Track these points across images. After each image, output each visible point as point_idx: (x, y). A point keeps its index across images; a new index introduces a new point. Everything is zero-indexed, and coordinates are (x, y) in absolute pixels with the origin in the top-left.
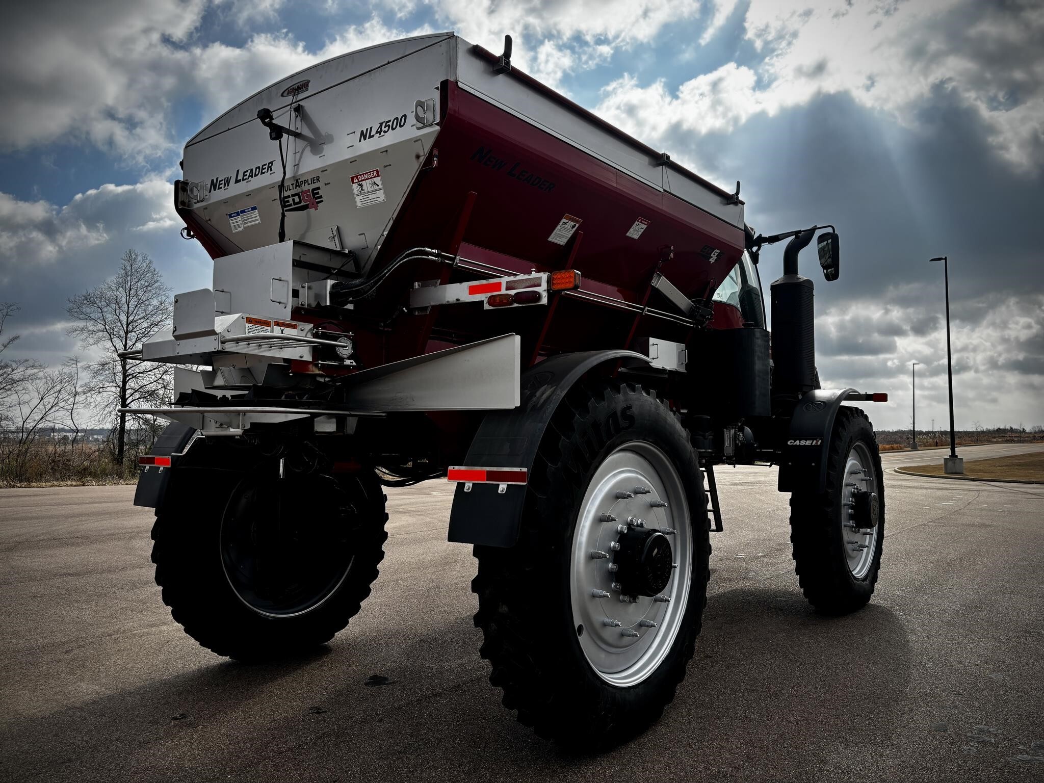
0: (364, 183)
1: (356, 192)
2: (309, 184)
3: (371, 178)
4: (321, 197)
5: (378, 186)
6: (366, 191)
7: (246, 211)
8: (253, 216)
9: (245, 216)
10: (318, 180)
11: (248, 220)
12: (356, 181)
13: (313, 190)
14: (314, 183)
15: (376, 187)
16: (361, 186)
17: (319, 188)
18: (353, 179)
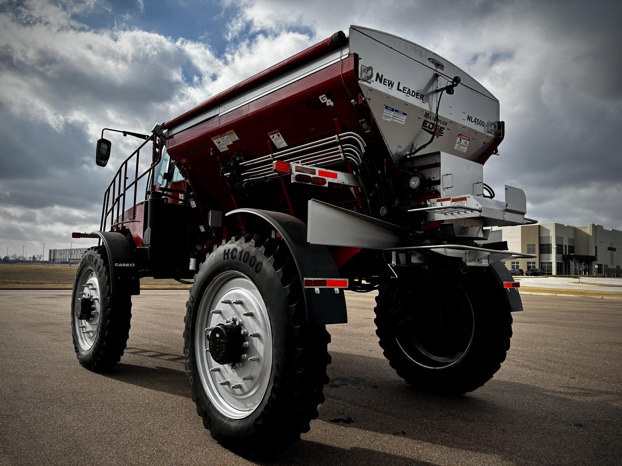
0: (462, 140)
1: (457, 142)
2: (441, 123)
3: (466, 140)
4: (442, 133)
5: (467, 145)
6: (461, 144)
7: (399, 112)
8: (401, 118)
9: (397, 114)
10: (446, 124)
11: (397, 118)
12: (460, 136)
13: (441, 127)
14: (443, 124)
15: (466, 145)
16: (461, 140)
17: (444, 128)
18: (459, 135)
